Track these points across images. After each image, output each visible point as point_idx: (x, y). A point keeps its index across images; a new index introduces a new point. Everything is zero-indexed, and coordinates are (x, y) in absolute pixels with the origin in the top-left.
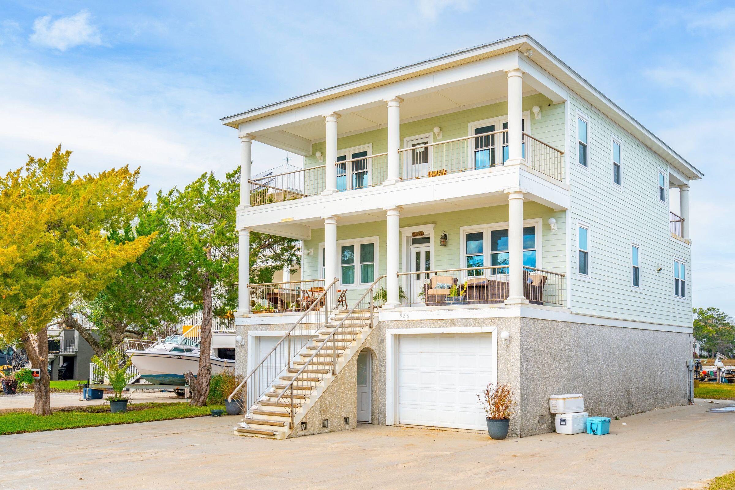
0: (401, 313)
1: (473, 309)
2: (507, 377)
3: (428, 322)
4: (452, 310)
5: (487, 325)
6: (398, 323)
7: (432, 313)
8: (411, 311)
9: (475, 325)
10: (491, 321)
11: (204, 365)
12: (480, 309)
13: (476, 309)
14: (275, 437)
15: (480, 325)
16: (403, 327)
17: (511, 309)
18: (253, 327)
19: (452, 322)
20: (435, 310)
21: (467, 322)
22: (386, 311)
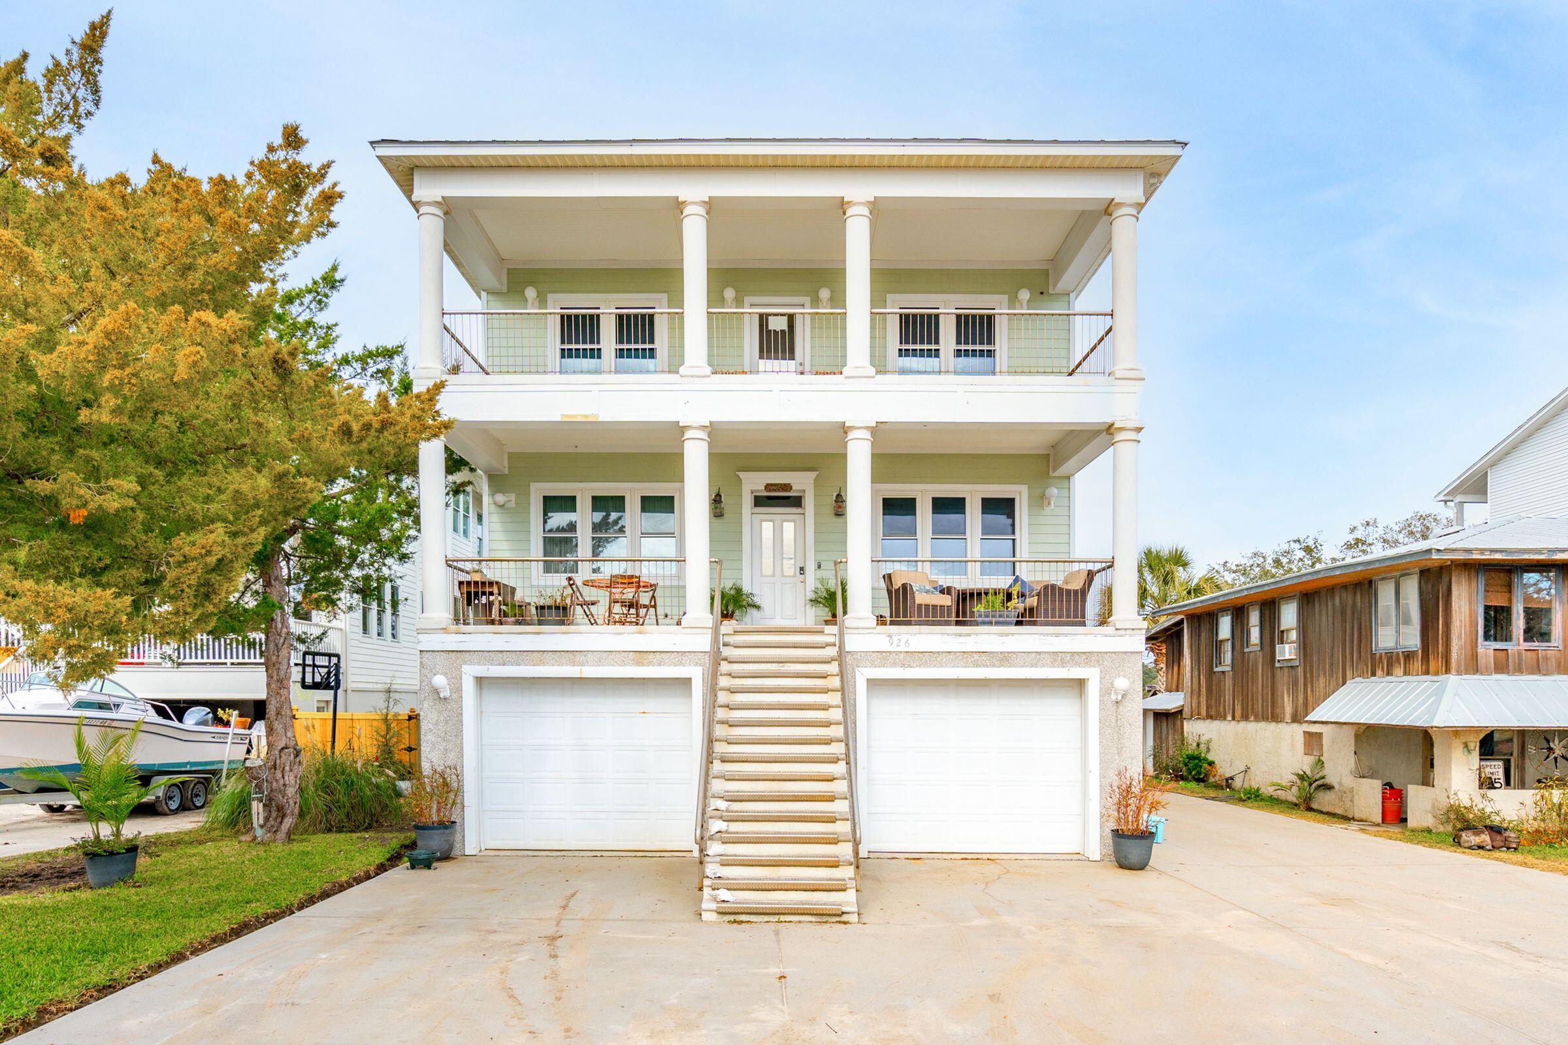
0: (890, 636)
1: (1051, 635)
2: (1116, 757)
3: (951, 656)
4: (1007, 635)
5: (1078, 664)
6: (883, 657)
7: (962, 639)
8: (915, 634)
9: (1052, 665)
10: (1087, 657)
11: (282, 744)
12: (1066, 635)
13: (1057, 635)
14: (845, 918)
15: (1063, 664)
16: (894, 664)
17: (1128, 637)
18: (475, 656)
19: (1005, 658)
20: (969, 635)
21: (1037, 657)
22: (856, 631)
